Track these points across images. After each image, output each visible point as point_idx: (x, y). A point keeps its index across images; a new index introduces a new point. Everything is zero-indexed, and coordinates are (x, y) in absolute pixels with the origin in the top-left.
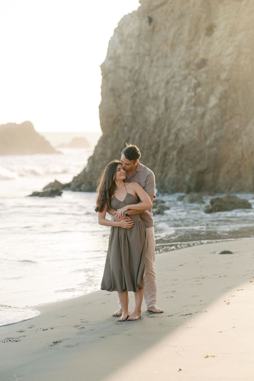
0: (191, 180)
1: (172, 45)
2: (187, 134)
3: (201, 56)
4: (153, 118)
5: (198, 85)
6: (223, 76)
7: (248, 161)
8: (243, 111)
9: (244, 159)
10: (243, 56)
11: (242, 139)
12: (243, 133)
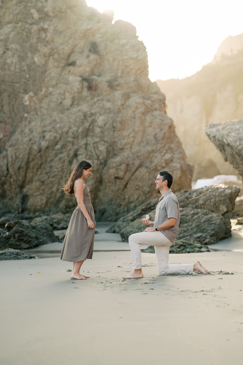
7: (14, 177)
8: (8, 118)
9: (9, 176)
10: (10, 53)
11: (7, 151)
12: (8, 144)
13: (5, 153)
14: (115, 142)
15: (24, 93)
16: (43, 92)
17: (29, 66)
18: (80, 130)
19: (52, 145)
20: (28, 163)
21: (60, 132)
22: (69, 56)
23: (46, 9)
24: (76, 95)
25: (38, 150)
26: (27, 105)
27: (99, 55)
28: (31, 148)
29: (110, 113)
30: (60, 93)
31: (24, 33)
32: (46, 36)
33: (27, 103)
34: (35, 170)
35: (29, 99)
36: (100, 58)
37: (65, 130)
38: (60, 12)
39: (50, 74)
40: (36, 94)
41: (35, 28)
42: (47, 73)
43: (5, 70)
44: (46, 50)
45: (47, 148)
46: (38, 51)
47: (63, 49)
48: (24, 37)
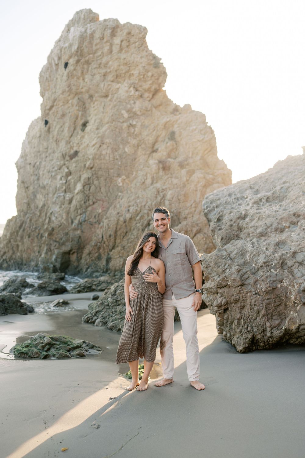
0: (56, 260)
1: (56, 141)
2: (57, 218)
3: (75, 149)
4: (41, 204)
5: (69, 173)
6: (88, 164)
7: (107, 243)
8: (105, 197)
9: (103, 242)
10: (105, 146)
11: (103, 222)
12: (105, 217)
13: (102, 224)
14: (180, 212)
15: (117, 177)
16: (134, 175)
17: (120, 156)
18: (153, 204)
19: (134, 217)
20: (116, 232)
21: (140, 206)
22: (154, 145)
23: (134, 110)
24: (155, 175)
25: (123, 221)
26: (121, 186)
27: (175, 141)
28: (118, 220)
29: (177, 188)
30: (143, 175)
31: (117, 130)
32: (135, 131)
33: (121, 184)
34: (122, 237)
35: (122, 181)
36: (176, 144)
37: (143, 204)
38: (147, 111)
39: (139, 160)
40: (128, 177)
41: (125, 125)
42: (137, 160)
43: (101, 160)
44: (134, 142)
45: (131, 219)
46: (129, 143)
47: (148, 140)
48: (117, 133)
